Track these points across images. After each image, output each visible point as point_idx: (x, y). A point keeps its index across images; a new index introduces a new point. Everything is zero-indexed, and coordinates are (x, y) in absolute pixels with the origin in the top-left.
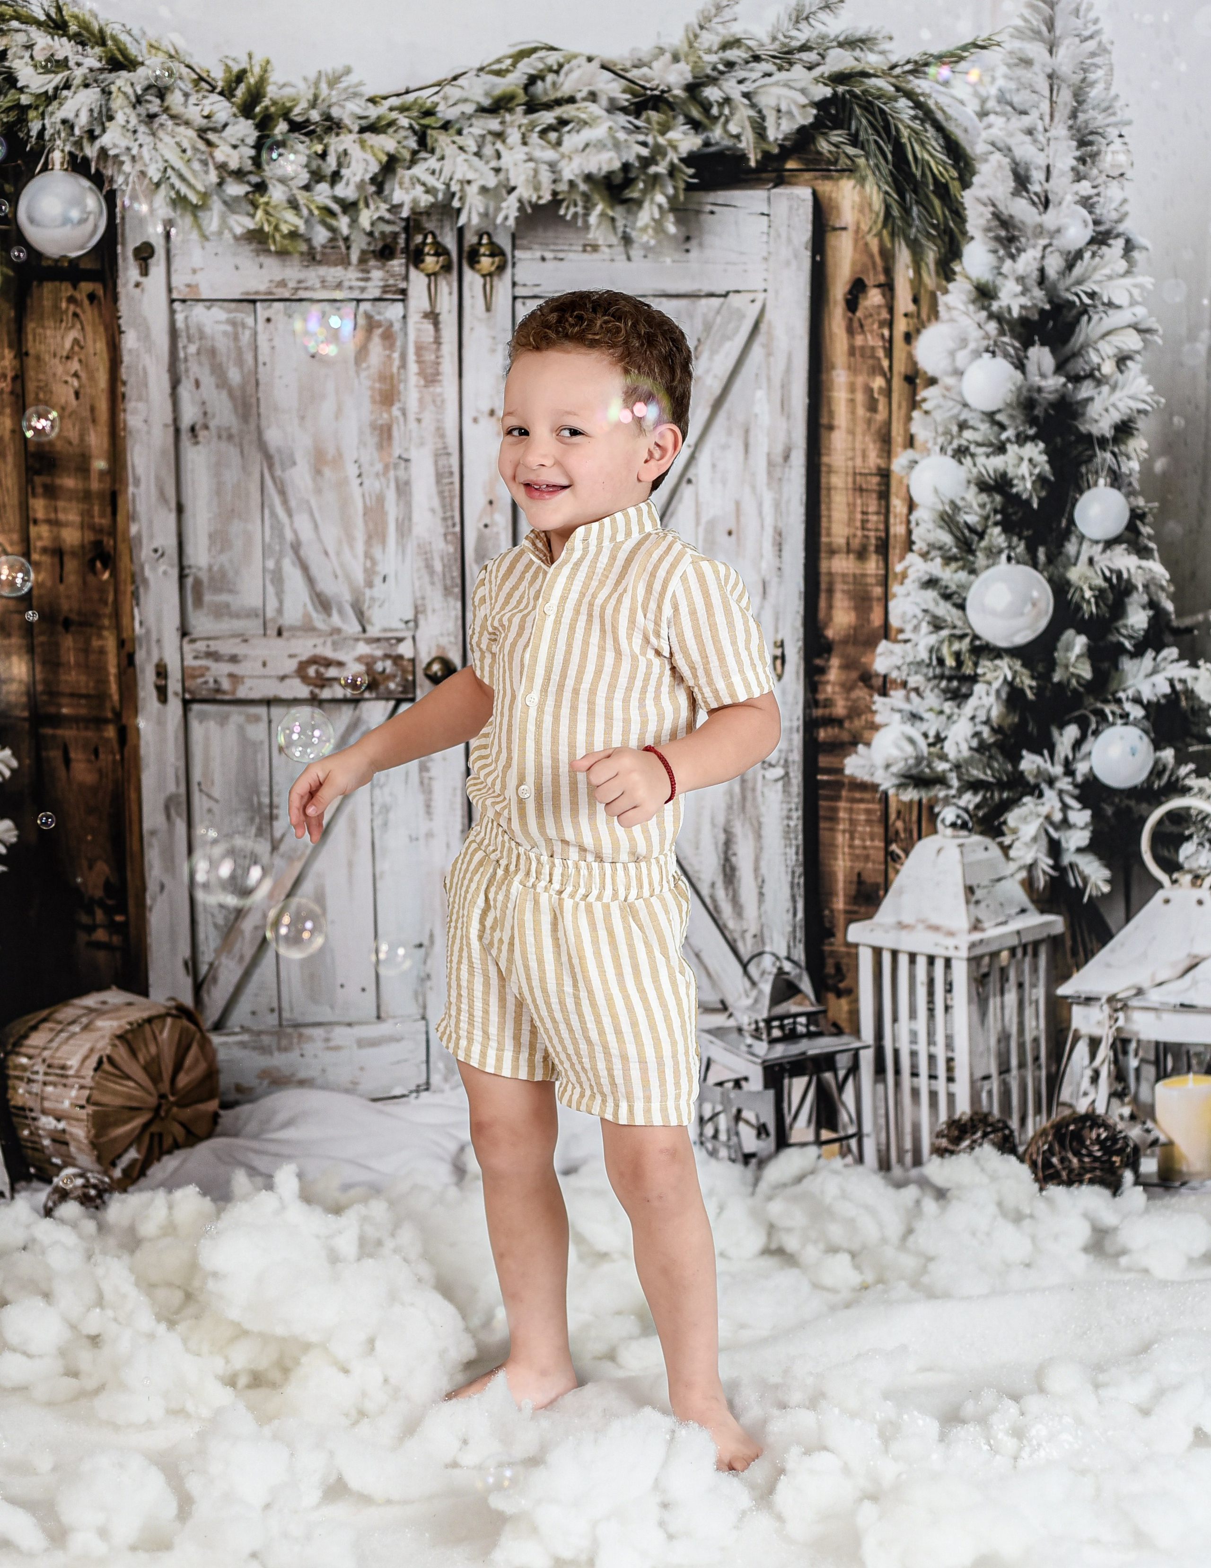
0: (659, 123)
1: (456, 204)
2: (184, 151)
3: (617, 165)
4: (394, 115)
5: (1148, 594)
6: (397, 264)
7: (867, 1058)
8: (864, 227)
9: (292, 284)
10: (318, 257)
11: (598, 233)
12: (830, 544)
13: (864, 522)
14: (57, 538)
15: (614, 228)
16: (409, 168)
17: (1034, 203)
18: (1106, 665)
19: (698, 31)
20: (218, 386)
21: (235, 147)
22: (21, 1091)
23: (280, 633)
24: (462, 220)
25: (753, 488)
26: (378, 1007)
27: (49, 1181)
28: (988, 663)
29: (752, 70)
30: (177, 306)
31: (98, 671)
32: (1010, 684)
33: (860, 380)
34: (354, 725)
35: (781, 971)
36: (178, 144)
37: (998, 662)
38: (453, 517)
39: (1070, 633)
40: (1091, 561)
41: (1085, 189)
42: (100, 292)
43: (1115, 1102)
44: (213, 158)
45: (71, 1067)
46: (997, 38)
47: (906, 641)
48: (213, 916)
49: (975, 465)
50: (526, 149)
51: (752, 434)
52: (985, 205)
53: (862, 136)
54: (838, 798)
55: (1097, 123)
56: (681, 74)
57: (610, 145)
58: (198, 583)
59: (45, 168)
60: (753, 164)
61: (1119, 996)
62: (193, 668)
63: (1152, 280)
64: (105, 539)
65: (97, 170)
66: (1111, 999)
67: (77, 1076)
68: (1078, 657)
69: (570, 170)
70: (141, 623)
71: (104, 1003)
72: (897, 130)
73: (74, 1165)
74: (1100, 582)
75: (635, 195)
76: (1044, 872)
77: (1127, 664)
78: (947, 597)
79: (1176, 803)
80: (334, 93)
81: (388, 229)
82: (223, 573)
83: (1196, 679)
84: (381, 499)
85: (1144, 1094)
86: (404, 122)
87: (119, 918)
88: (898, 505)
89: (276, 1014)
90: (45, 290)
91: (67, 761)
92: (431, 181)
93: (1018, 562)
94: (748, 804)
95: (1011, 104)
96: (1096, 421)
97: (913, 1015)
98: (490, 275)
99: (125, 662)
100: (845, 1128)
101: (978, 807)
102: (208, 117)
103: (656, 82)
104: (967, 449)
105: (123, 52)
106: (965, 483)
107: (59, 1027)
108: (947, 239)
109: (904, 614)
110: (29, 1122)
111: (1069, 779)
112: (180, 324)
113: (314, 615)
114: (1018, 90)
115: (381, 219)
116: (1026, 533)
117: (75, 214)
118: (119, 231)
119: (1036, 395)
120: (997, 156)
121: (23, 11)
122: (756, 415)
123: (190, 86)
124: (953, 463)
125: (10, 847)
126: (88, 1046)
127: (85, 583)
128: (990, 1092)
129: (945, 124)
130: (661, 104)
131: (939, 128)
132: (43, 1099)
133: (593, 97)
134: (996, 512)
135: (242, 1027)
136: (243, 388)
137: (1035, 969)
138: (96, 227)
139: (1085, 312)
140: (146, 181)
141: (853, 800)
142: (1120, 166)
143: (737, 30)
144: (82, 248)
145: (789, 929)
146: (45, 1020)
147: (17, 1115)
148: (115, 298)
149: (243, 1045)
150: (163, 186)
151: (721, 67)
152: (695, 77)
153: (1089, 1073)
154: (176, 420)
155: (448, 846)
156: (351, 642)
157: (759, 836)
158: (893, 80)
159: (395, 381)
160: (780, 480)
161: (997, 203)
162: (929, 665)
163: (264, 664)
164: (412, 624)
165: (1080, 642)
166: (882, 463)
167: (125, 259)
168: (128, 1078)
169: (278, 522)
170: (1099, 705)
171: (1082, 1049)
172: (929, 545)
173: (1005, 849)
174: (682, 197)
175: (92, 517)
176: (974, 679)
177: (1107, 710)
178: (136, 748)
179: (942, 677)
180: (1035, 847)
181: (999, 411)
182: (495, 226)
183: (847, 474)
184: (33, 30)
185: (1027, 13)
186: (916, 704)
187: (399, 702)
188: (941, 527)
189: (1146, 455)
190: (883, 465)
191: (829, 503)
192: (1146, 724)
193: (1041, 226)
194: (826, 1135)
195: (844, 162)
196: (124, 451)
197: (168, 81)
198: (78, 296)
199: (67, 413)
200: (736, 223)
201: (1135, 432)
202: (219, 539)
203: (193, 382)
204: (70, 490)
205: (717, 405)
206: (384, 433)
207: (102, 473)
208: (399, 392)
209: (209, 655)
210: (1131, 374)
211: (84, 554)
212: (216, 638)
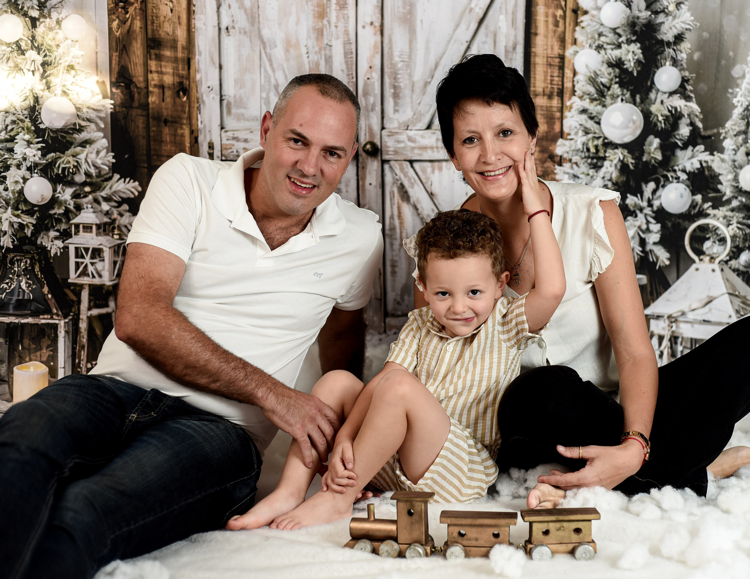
5: (690, 119)
12: (535, 91)
13: (552, 81)
14: (161, 80)
18: (669, 153)
20: (239, 8)
28: (611, 151)
31: (179, 145)
32: (622, 162)
33: (551, 11)
37: (616, 151)
38: (352, 74)
39: (651, 137)
40: (662, 102)
47: (571, 139)
49: (606, 54)
51: (498, 36)
58: (229, 104)
61: (674, 315)
62: (227, 145)
64: (184, 81)
66: (670, 317)
68: (655, 149)
70: (201, 122)
74: (667, 113)
76: (637, 254)
77: (679, 153)
78: (592, 118)
79: (702, 221)
82: (241, 99)
83: (713, 161)
84: (317, 65)
88: (568, 73)
93: (627, 102)
96: (666, 34)
99: (194, 141)
104: (602, 46)
106: (601, 63)
109: (571, 126)
111: (650, 209)
116: (630, 88)
119: (636, 20)
122: (500, 27)
124: (595, 53)
127: (174, 102)
134: (616, 77)
136: (252, 9)
154: (219, 24)
159: (325, 7)
160: (511, 59)
162: (582, 152)
165: (656, 142)
166: (561, 52)
169: (268, 74)
170: (665, 173)
172: (583, 93)
175: (179, 70)
176: (604, 159)
177: (669, 175)
179: (588, 157)
180: (634, 242)
181: (618, 28)
183: (544, 57)
186: (576, 170)
188: (589, 84)
189: (690, 51)
190: (561, 53)
191: (535, 71)
192: (688, 182)
196: (194, 39)
199: (166, 20)
201: (685, 39)
202: (239, 83)
203: (228, 6)
204: (168, 57)
205: (481, 22)
206: (320, 33)
207: (183, 48)
208: (327, 13)
209: (234, 138)
210: (683, 11)
211: (174, 88)
212: (237, 130)
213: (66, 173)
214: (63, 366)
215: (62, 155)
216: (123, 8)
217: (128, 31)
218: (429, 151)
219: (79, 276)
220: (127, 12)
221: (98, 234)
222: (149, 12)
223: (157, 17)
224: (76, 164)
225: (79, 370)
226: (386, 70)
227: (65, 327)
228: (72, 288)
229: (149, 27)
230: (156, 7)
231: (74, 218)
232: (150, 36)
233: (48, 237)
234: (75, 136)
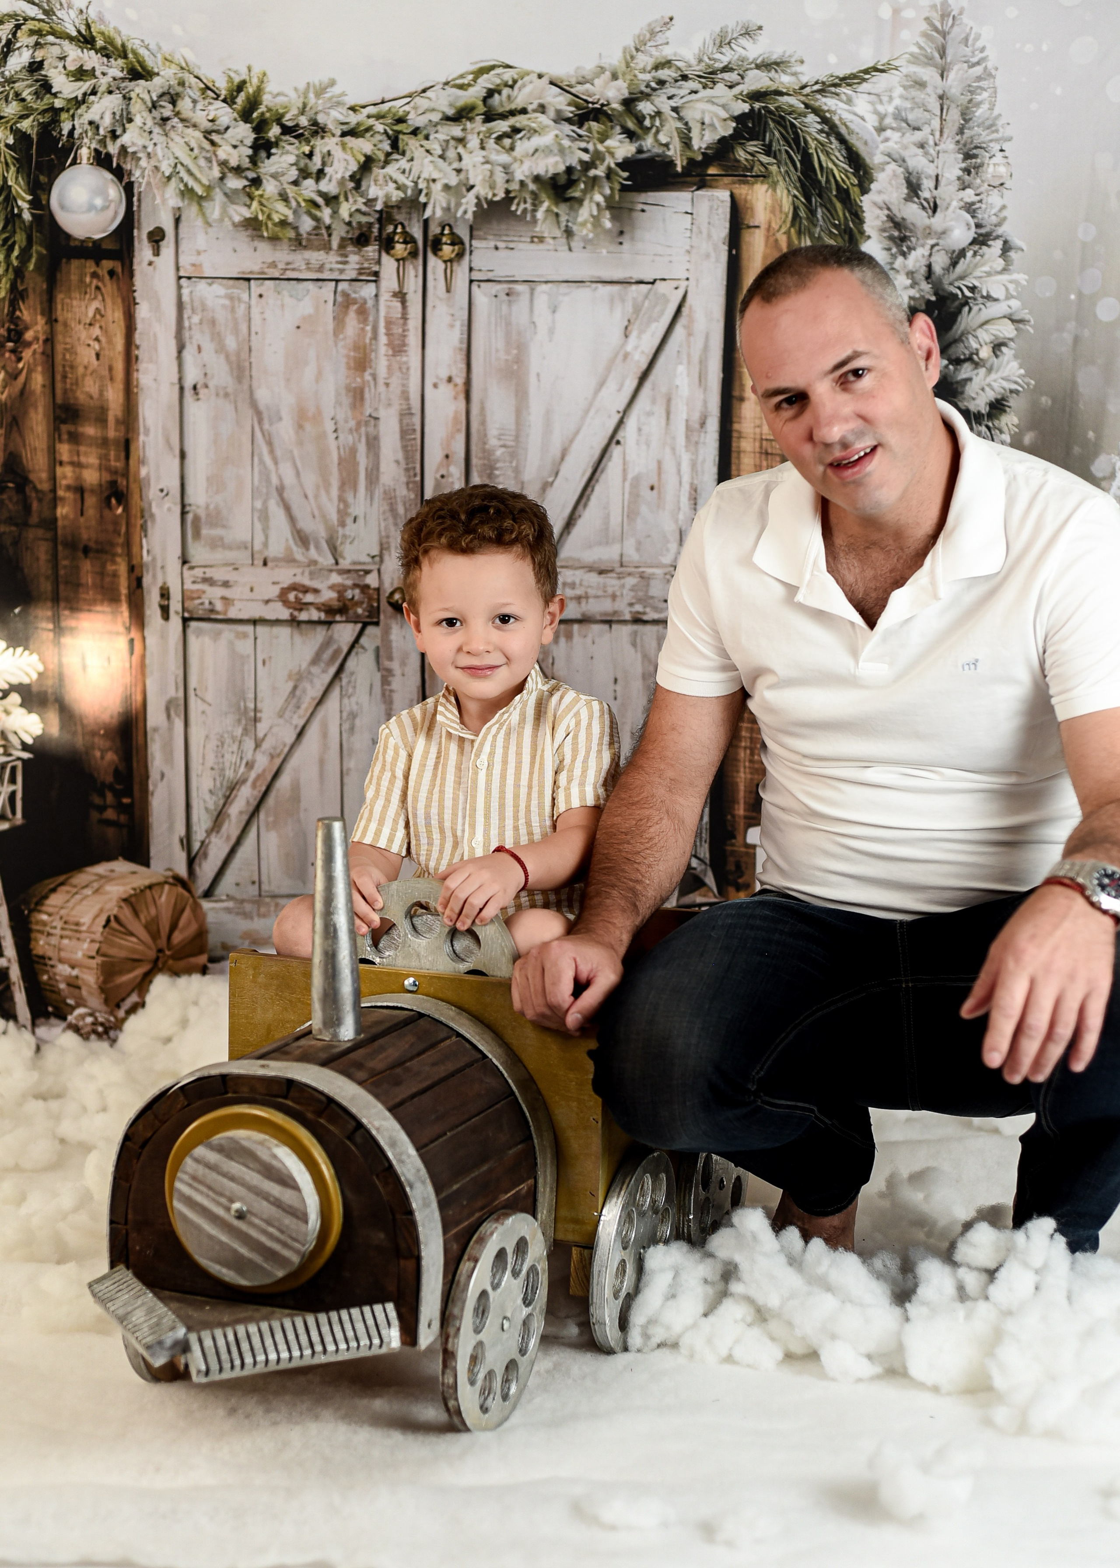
0: (598, 133)
1: (422, 199)
2: (192, 150)
3: (561, 168)
4: (371, 121)
6: (371, 250)
8: (775, 226)
9: (281, 266)
10: (304, 243)
11: (544, 225)
14: (78, 478)
15: (558, 223)
16: (383, 168)
17: (924, 208)
19: (634, 53)
20: (217, 351)
21: (235, 147)
22: (41, 943)
23: (265, 564)
24: (428, 213)
25: (673, 449)
27: (64, 1018)
29: (680, 88)
30: (183, 282)
34: (328, 642)
36: (186, 143)
38: (414, 468)
41: (969, 195)
42: (119, 270)
44: (216, 156)
45: (84, 924)
46: (896, 63)
48: (205, 801)
50: (483, 153)
51: (673, 402)
52: (881, 208)
53: (775, 147)
55: (982, 139)
56: (619, 90)
57: (556, 151)
58: (197, 519)
59: (74, 162)
60: (679, 169)
62: (192, 591)
63: (1026, 277)
64: (119, 480)
65: (118, 165)
67: (88, 932)
69: (521, 172)
70: (148, 552)
71: (112, 871)
72: (806, 141)
73: (85, 1006)
75: (577, 194)
80: (320, 102)
81: (364, 219)
82: (218, 512)
84: (353, 451)
86: (380, 128)
87: (126, 801)
89: (256, 886)
90: (73, 266)
92: (402, 179)
95: (906, 121)
96: (974, 399)
98: (451, 261)
99: (134, 584)
102: (212, 121)
103: (597, 97)
105: (141, 63)
107: (75, 890)
108: (847, 237)
110: (48, 968)
112: (186, 298)
113: (295, 548)
114: (912, 109)
115: (358, 211)
117: (99, 202)
118: (136, 217)
120: (893, 166)
121: (58, 28)
122: (677, 387)
123: (198, 94)
125: (36, 739)
126: (97, 907)
127: (101, 516)
129: (847, 137)
130: (600, 116)
131: (842, 140)
132: (60, 950)
133: (542, 108)
135: (228, 896)
136: (238, 355)
138: (116, 213)
139: (966, 303)
140: (160, 175)
142: (1001, 177)
143: (667, 52)
144: (104, 232)
146: (62, 884)
147: (38, 963)
148: (131, 274)
149: (228, 910)
150: (173, 179)
151: (653, 85)
152: (630, 93)
154: (180, 379)
156: (326, 573)
158: (803, 98)
159: (368, 351)
160: (697, 443)
161: (891, 207)
163: (252, 590)
164: (377, 559)
167: (139, 242)
168: (132, 934)
169: (266, 468)
174: (617, 197)
175: (109, 460)
182: (456, 219)
183: (755, 439)
184: (66, 43)
185: (922, 41)
187: (365, 625)
189: (1017, 430)
191: (739, 465)
193: (929, 228)
195: (758, 169)
196: (137, 405)
197: (179, 89)
198: (100, 272)
199: (89, 372)
200: (664, 220)
201: (1008, 409)
202: (215, 482)
203: (196, 347)
204: (90, 437)
205: (644, 377)
206: (358, 396)
207: (118, 422)
208: (371, 360)
210: (1006, 358)
211: (101, 492)
212: (211, 566)
216: (13, 351)
217: (22, 392)
220: (19, 359)
222: (59, 358)
223: (72, 367)
226: (474, 461)
229: (59, 386)
230: (72, 350)
232: (59, 401)
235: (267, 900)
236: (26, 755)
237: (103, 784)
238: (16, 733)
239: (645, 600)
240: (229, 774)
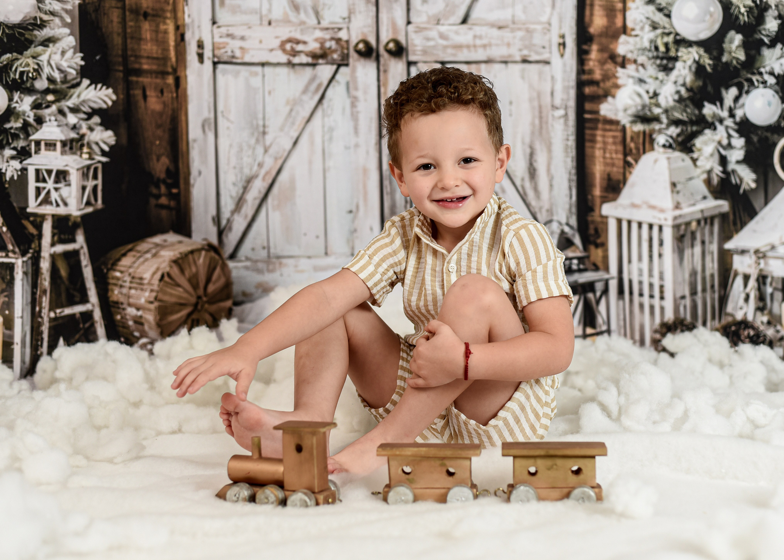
5: (778, 10)
7: (613, 285)
18: (753, 52)
22: (116, 292)
23: (270, 23)
26: (326, 248)
28: (684, 50)
31: (162, 43)
32: (697, 63)
34: (313, 79)
35: (563, 232)
37: (690, 49)
39: (732, 33)
43: (759, 314)
45: (145, 279)
47: (636, 36)
48: (230, 191)
54: (596, 128)
61: (762, 250)
62: (220, 43)
66: (757, 252)
67: (148, 284)
68: (737, 47)
70: (189, 16)
71: (165, 241)
73: (147, 337)
74: (750, 3)
76: (717, 175)
77: (766, 52)
78: (660, 10)
85: (776, 309)
87: (175, 191)
89: (266, 251)
91: (145, 97)
94: (544, 131)
97: (640, 259)
99: (179, 39)
100: (600, 326)
101: (678, 135)
107: (139, 255)
109: (635, 20)
110: (121, 311)
111: (732, 120)
113: (290, 13)
125: (111, 147)
126: (155, 267)
128: (685, 307)
132: (129, 297)
135: (247, 258)
137: (711, 233)
141: (605, 130)
145: (567, 206)
146: (130, 250)
147: (114, 307)
149: (247, 268)
153: (743, 296)
155: (368, 152)
156: (312, 30)
157: (550, 150)
162: (650, 50)
163: (261, 42)
164: (347, 20)
165: (738, 39)
168: (179, 285)
170: (749, 76)
171: (739, 282)
173: (694, 161)
176: (676, 59)
177: (754, 78)
178: (185, 90)
179: (657, 57)
180: (711, 160)
186: (642, 73)
187: (339, 66)
192: (777, 88)
194: (589, 331)
209: (228, 35)
212: (232, 26)
213: (25, 78)
214: (20, 315)
215: (19, 56)
218: (465, 51)
219: (40, 204)
221: (63, 153)
224: (36, 67)
225: (40, 320)
227: (23, 267)
228: (31, 219)
231: (33, 134)
233: (3, 156)
234: (36, 32)
235: (274, 260)
236: (104, 159)
237: (159, 180)
238: (97, 144)
239: (530, 46)
240: (247, 172)
